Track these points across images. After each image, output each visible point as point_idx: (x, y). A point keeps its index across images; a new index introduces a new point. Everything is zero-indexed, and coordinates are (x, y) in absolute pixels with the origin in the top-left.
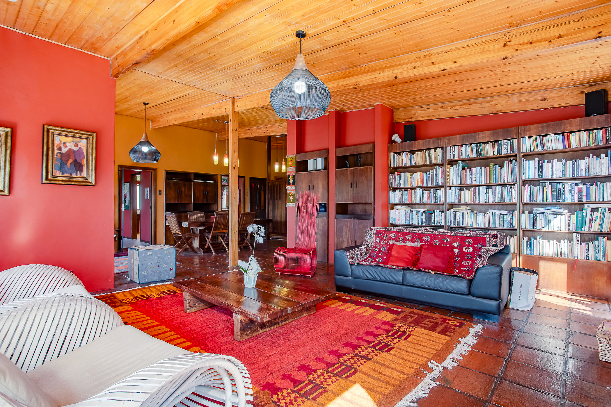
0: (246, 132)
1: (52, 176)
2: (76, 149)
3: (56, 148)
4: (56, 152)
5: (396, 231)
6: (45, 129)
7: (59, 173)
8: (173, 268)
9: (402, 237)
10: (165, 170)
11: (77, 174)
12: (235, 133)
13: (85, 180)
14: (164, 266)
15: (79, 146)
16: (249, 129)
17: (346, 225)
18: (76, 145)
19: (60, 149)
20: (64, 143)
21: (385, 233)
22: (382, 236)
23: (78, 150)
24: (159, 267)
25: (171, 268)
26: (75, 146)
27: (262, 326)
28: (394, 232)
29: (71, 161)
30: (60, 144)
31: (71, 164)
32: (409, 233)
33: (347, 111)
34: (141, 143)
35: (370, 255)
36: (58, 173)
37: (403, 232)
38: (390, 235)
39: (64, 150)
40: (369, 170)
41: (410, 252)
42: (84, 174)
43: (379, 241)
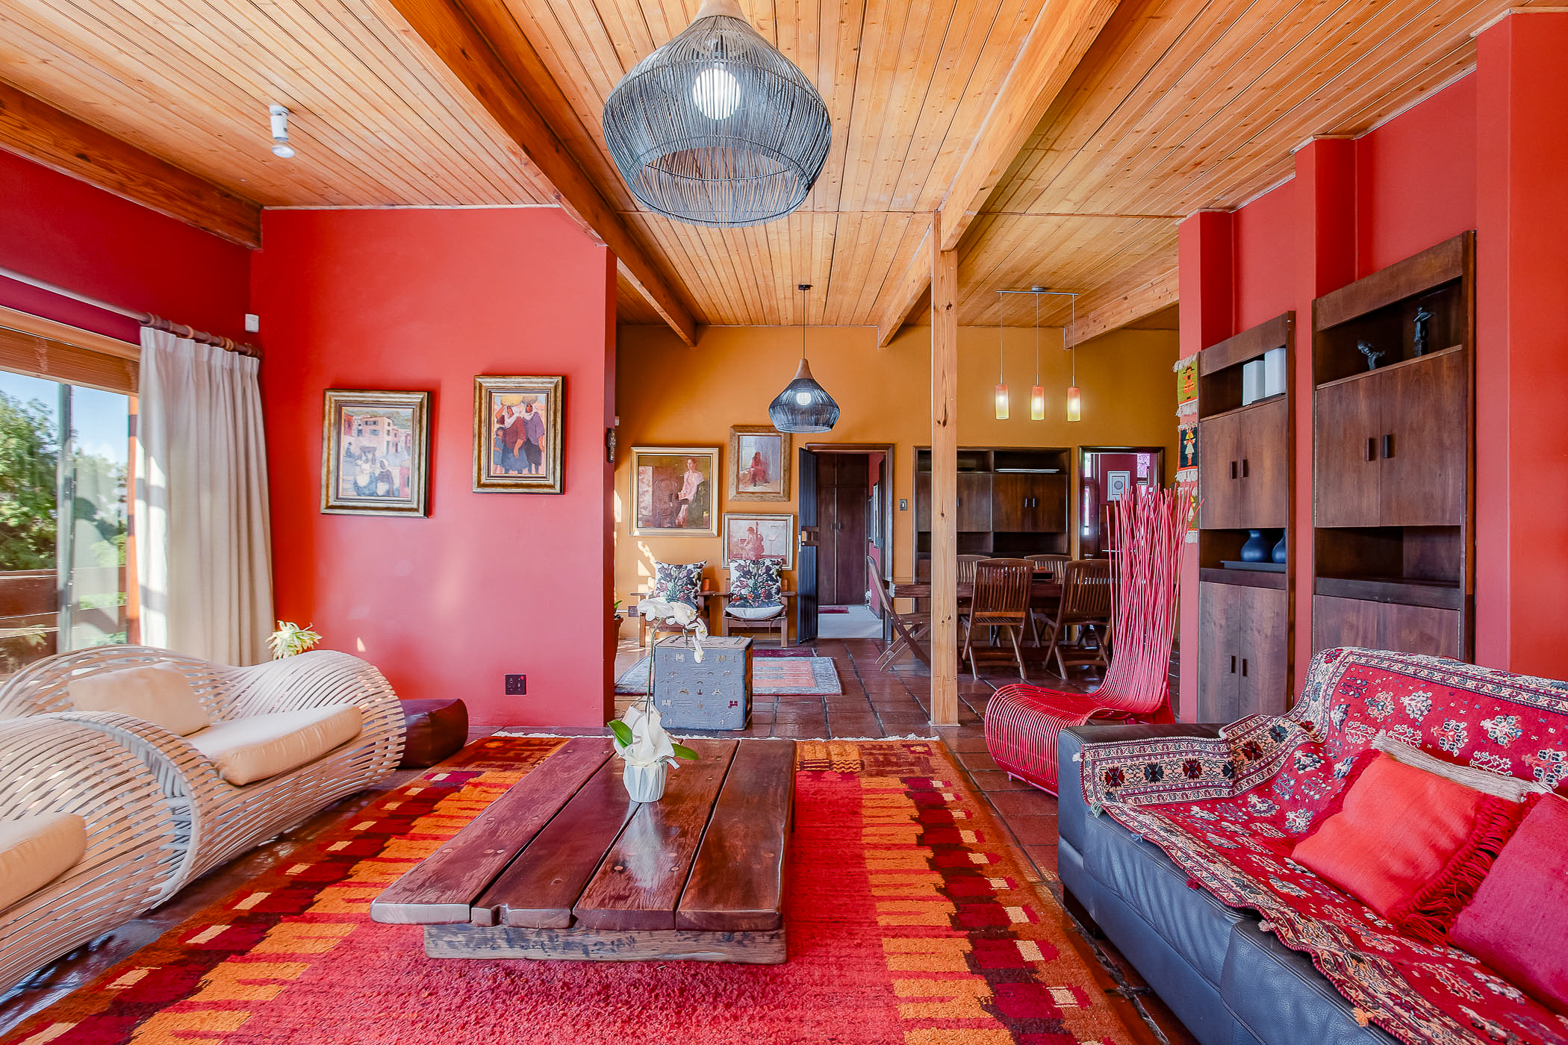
0: (1119, 309)
1: (489, 475)
2: (528, 417)
3: (494, 419)
4: (496, 426)
5: (1442, 684)
6: (477, 385)
7: (501, 471)
8: (736, 702)
9: (1460, 718)
10: (916, 447)
11: (530, 471)
12: (944, 315)
13: (542, 482)
14: (714, 693)
15: (534, 411)
16: (1126, 298)
17: (1352, 626)
18: (529, 409)
19: (502, 420)
20: (509, 407)
21: (1385, 687)
22: (1362, 697)
23: (532, 419)
24: (700, 694)
25: (731, 702)
26: (527, 412)
27: (512, 935)
28: (1429, 684)
29: (520, 442)
30: (502, 410)
31: (520, 449)
32: (1507, 707)
33: (1378, 124)
34: (794, 385)
35: (1269, 782)
36: (499, 470)
37: (1474, 695)
38: (1405, 700)
39: (509, 422)
40: (1445, 365)
41: (1437, 821)
42: (542, 471)
43: (1342, 721)
